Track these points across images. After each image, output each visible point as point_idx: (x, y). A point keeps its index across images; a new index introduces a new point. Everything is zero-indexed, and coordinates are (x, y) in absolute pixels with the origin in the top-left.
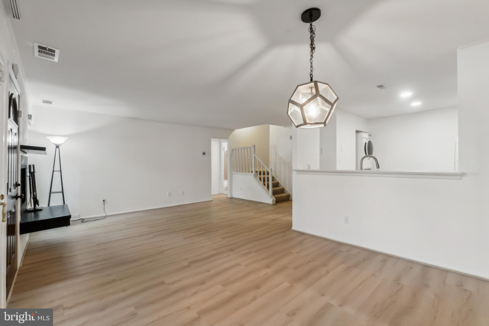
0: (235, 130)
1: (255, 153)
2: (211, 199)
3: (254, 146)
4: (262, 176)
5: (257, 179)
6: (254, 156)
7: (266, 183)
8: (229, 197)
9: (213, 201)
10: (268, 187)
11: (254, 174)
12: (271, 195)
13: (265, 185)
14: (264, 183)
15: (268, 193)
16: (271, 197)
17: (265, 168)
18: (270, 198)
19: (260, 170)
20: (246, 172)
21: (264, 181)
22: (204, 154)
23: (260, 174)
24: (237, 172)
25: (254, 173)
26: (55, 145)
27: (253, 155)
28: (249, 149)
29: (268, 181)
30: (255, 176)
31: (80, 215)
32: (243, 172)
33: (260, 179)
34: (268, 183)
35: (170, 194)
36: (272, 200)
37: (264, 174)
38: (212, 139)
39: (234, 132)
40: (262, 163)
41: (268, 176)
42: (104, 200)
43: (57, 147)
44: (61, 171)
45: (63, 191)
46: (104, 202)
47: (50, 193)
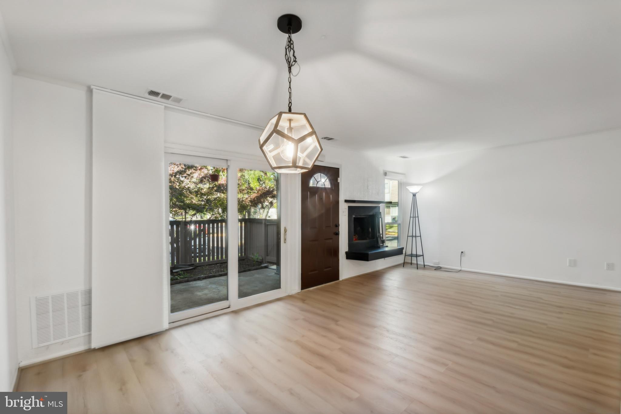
42: (462, 252)
43: (414, 195)
44: (418, 217)
45: (420, 236)
46: (463, 254)
47: (408, 236)
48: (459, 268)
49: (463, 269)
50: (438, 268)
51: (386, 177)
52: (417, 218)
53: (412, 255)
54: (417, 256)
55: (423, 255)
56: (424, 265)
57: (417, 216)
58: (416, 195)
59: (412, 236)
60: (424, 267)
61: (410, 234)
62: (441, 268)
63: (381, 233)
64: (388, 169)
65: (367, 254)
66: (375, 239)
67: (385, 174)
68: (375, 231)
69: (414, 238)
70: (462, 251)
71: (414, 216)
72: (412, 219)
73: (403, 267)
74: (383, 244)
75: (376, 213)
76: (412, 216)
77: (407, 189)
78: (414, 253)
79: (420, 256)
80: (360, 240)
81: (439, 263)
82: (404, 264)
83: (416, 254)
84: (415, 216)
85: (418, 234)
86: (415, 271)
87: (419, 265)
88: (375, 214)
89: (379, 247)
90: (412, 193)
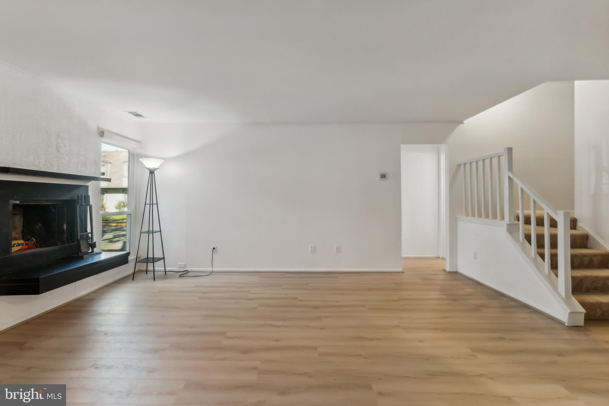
0: (465, 122)
1: (510, 169)
2: (400, 270)
3: (510, 150)
4: (533, 229)
5: (517, 240)
6: (509, 177)
7: (547, 251)
8: (448, 269)
9: (404, 273)
10: (554, 266)
11: (508, 225)
12: (563, 294)
13: (542, 256)
14: (541, 250)
15: (555, 287)
16: (566, 300)
17: (542, 209)
18: (562, 302)
19: (526, 212)
20: (487, 216)
21: (540, 245)
22: (383, 176)
23: (527, 221)
24: (467, 215)
25: (509, 223)
26: (148, 170)
27: (506, 174)
28: (495, 160)
29: (554, 245)
30: (512, 229)
31: (185, 265)
32: (480, 216)
33: (528, 238)
34: (554, 251)
35: (314, 250)
36: (569, 311)
37: (540, 222)
38: (403, 146)
39: (461, 126)
40: (533, 196)
41: (553, 231)
42: (214, 248)
43: (152, 172)
44: (157, 204)
45: (160, 231)
46: (215, 250)
47: (141, 233)
48: (210, 269)
49: (215, 269)
50: (184, 274)
51: (103, 139)
52: (155, 206)
53: (147, 260)
54: (154, 260)
55: (164, 258)
56: (165, 272)
57: (155, 202)
58: (155, 172)
59: (149, 232)
60: (166, 274)
61: (145, 229)
62: (188, 272)
63: (89, 230)
64: (107, 126)
65: (37, 280)
66: (75, 243)
67: (102, 134)
68: (76, 230)
69: (151, 235)
70: (214, 246)
71: (151, 203)
72: (147, 207)
73: (133, 280)
74: (93, 250)
75: (78, 196)
76: (148, 202)
77: (142, 164)
78: (150, 256)
79: (159, 259)
80: (41, 246)
81: (185, 266)
82: (133, 276)
83: (152, 257)
84: (153, 203)
85: (156, 228)
86: (150, 284)
87: (156, 271)
88: (76, 198)
89: (81, 258)
90: (148, 169)
